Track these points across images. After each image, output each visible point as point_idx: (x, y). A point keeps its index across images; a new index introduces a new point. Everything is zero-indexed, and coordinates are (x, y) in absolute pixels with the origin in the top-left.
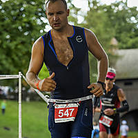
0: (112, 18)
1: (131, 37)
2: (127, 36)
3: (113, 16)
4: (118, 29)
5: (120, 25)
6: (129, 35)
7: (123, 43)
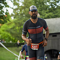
0: (37, 3)
1: (47, 13)
2: (45, 12)
3: (37, 2)
4: (40, 9)
5: (41, 6)
6: (46, 11)
7: (43, 16)
